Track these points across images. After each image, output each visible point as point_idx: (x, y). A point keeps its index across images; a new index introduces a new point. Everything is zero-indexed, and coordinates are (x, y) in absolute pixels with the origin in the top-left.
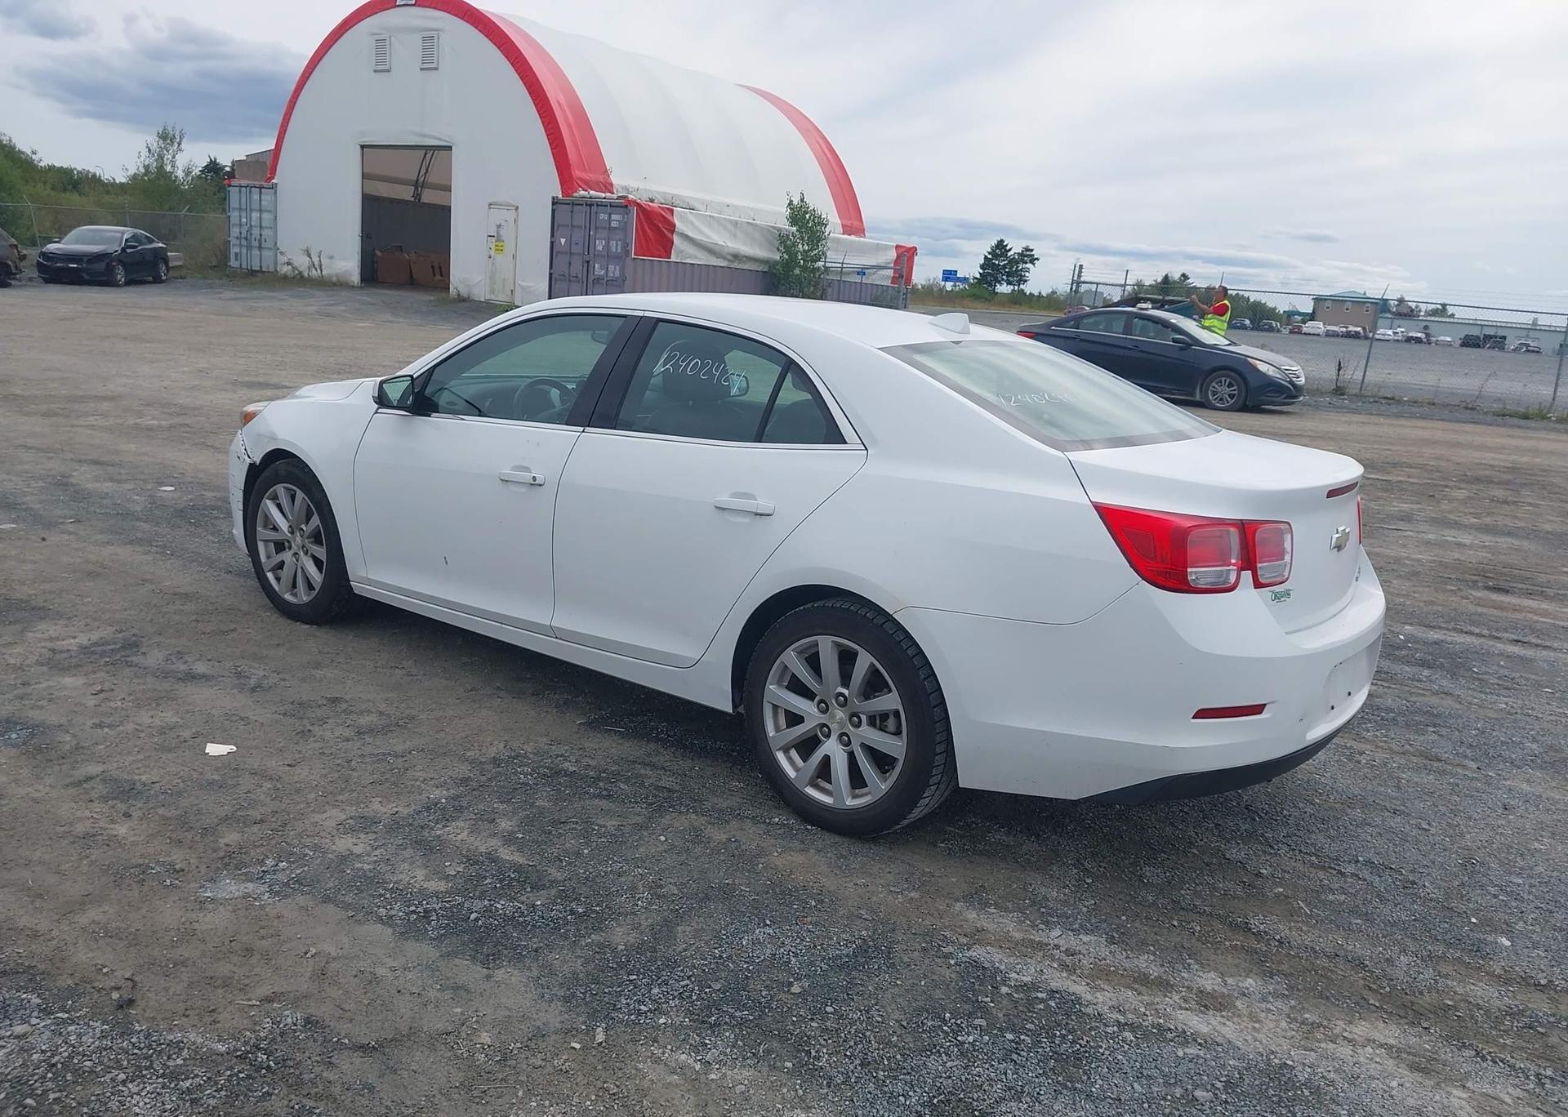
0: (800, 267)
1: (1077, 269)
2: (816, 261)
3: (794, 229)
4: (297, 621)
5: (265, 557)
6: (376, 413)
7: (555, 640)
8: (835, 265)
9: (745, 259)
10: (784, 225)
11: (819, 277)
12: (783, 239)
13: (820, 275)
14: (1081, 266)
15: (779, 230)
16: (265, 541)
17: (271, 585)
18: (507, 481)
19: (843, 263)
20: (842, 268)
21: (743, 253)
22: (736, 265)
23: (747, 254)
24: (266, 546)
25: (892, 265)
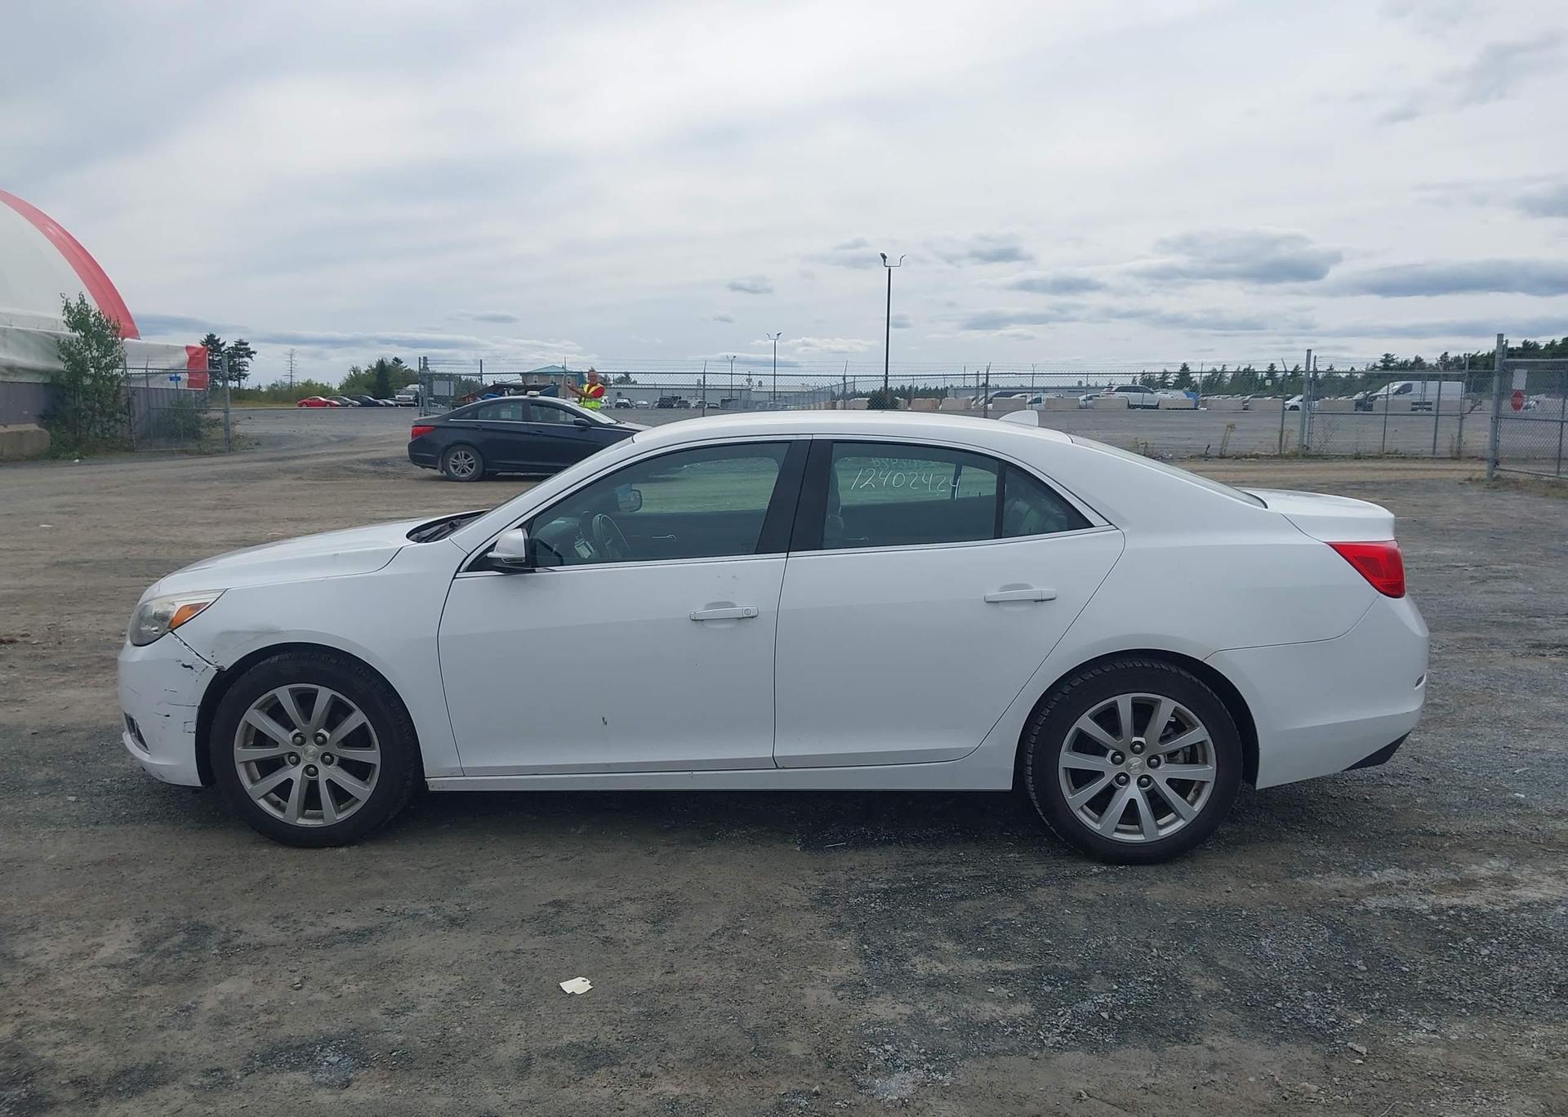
0: (91, 375)
1: (422, 361)
2: (113, 368)
3: (77, 334)
4: (326, 847)
5: (249, 782)
6: (454, 578)
7: (777, 770)
8: (140, 371)
9: (20, 371)
10: (66, 332)
11: (118, 385)
12: (64, 348)
13: (119, 384)
14: (425, 358)
15: (56, 336)
16: (247, 764)
17: (267, 815)
18: (702, 620)
19: (147, 369)
20: (146, 374)
21: (19, 364)
22: (11, 378)
23: (23, 366)
24: (248, 769)
25: (186, 368)
